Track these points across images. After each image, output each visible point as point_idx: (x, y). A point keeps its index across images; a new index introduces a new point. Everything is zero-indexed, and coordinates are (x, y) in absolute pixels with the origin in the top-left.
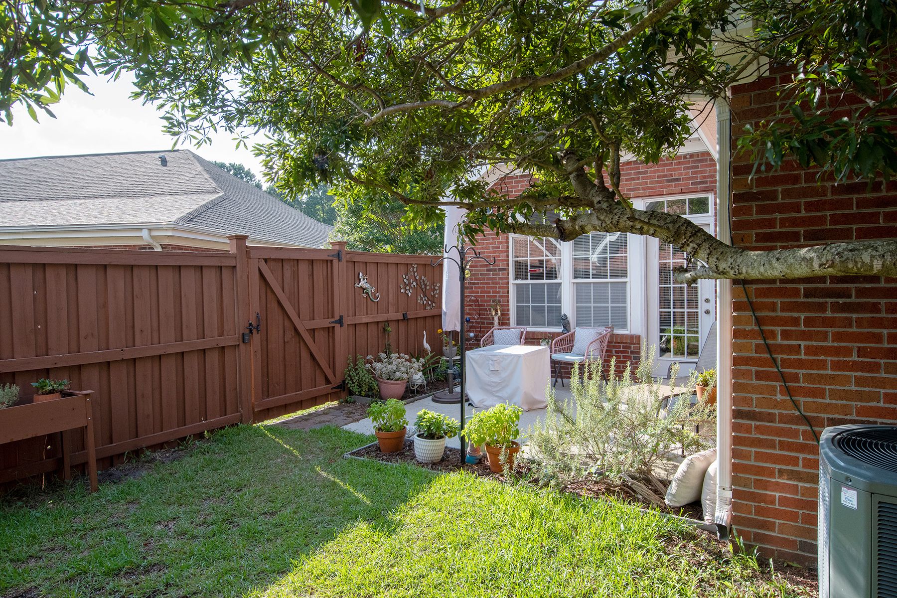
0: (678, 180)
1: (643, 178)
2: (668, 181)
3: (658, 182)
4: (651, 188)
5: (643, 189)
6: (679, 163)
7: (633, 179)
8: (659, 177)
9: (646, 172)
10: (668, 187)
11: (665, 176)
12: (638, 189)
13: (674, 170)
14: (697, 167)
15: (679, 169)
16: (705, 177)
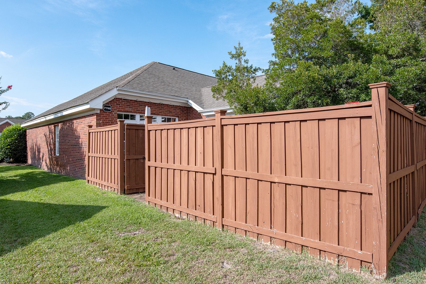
0: (171, 112)
1: (163, 110)
2: (169, 112)
3: (167, 112)
4: (165, 113)
5: (163, 113)
6: (172, 107)
7: (160, 109)
8: (167, 110)
9: (164, 108)
10: (169, 114)
11: (168, 110)
12: (161, 113)
13: (171, 109)
14: (175, 109)
15: (172, 109)
16: (177, 113)
